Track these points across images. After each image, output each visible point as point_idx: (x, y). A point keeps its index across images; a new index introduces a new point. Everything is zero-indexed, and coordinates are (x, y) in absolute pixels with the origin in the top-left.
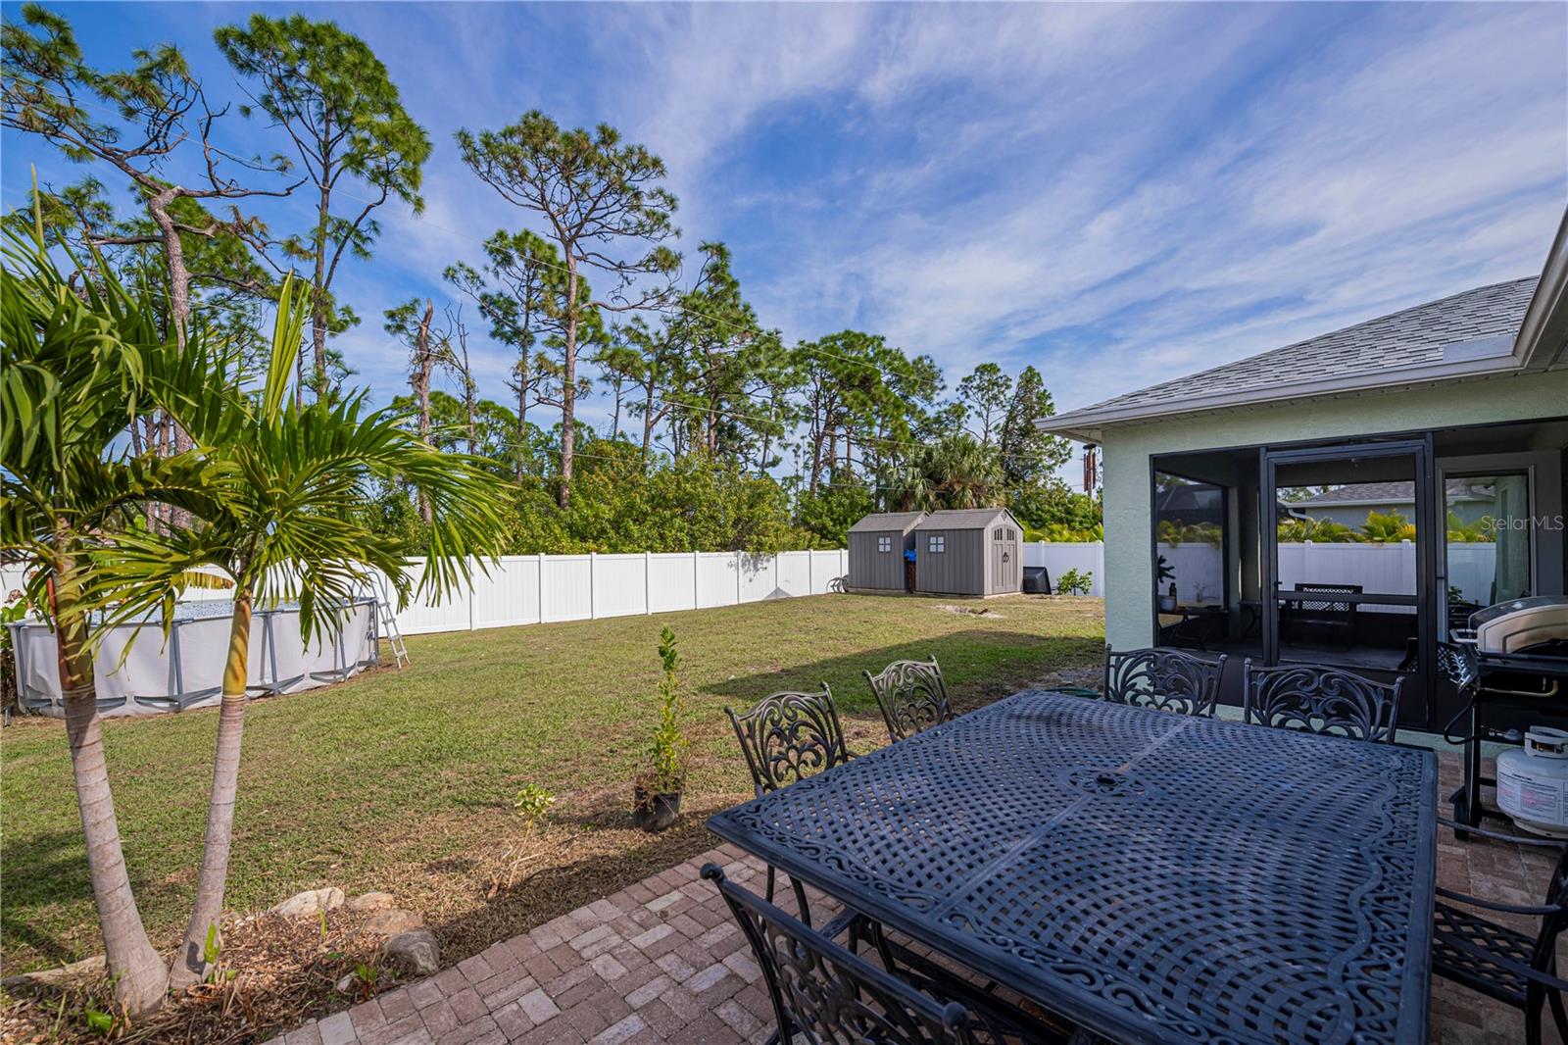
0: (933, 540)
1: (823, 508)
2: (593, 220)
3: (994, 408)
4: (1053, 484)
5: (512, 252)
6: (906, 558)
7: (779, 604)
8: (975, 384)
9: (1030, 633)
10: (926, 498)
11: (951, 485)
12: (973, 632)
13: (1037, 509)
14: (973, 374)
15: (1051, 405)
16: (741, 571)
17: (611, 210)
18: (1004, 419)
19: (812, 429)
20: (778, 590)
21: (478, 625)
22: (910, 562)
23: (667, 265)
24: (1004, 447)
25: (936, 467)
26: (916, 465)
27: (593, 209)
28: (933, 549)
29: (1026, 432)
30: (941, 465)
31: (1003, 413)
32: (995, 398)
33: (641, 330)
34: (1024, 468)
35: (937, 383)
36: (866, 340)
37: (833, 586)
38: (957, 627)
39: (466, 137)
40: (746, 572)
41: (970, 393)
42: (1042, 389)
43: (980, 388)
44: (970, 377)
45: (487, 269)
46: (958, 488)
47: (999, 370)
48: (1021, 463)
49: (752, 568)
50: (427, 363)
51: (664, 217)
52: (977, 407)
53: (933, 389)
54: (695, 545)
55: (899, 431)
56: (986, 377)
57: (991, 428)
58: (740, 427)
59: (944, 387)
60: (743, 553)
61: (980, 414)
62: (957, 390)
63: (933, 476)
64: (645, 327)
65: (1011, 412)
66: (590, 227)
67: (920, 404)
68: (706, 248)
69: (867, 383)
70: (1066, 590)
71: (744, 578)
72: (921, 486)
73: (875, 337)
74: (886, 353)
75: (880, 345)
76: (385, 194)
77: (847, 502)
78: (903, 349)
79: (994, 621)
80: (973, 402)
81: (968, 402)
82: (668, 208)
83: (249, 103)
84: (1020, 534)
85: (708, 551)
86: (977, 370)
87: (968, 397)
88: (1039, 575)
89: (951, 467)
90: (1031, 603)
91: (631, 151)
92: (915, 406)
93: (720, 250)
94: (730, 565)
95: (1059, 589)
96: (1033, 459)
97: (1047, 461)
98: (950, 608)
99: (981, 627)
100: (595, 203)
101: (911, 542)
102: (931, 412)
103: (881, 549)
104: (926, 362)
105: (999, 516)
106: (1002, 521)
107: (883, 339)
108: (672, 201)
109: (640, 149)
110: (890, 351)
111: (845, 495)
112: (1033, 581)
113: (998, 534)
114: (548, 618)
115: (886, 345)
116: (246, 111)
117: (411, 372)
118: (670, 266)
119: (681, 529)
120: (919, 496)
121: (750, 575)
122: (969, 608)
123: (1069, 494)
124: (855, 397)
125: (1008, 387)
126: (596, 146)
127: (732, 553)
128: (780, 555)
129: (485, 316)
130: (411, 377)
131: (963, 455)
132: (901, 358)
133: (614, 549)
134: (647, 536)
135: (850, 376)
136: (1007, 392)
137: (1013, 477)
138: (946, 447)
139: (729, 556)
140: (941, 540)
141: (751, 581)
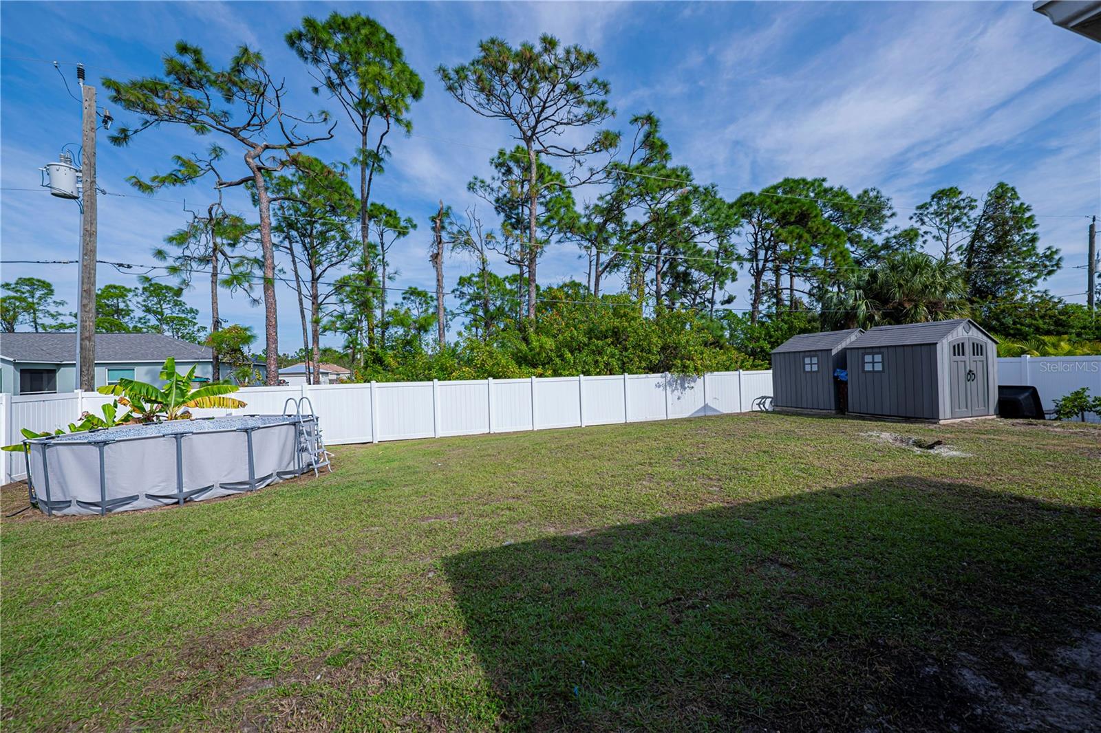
0: (868, 358)
1: (760, 333)
3: (955, 230)
4: (1036, 297)
5: (512, 164)
6: (836, 378)
7: (706, 421)
8: (931, 210)
9: (1016, 491)
10: (870, 318)
11: (901, 304)
12: (912, 480)
13: (1015, 323)
14: (929, 200)
15: (1030, 218)
16: (668, 391)
18: (969, 239)
19: (752, 266)
20: (706, 407)
21: (440, 434)
22: (841, 382)
23: (608, 143)
24: (969, 265)
25: (881, 288)
26: (858, 287)
28: (868, 367)
29: (996, 249)
30: (887, 283)
31: (966, 234)
32: (957, 219)
34: (994, 284)
35: (886, 212)
36: (807, 183)
37: (759, 404)
38: (889, 468)
39: (444, 71)
40: (673, 391)
41: (926, 219)
42: (1017, 203)
43: (937, 214)
44: (926, 204)
45: (494, 179)
46: (908, 306)
47: (960, 193)
48: (992, 279)
49: (679, 387)
50: (440, 246)
51: (604, 103)
52: (935, 232)
53: (882, 219)
54: (624, 369)
55: (839, 259)
56: (945, 202)
57: (952, 249)
58: (695, 274)
59: (893, 215)
60: (669, 375)
61: (938, 238)
62: (911, 218)
63: (878, 297)
65: (976, 232)
67: (865, 233)
68: (636, 120)
69: (803, 218)
70: (1068, 415)
71: (671, 397)
72: (864, 307)
73: (815, 180)
74: (826, 191)
75: (820, 185)
76: (388, 124)
77: (786, 326)
78: (846, 186)
79: (951, 462)
80: (931, 226)
81: (924, 229)
82: (603, 93)
83: (317, 85)
84: (991, 349)
85: (636, 373)
86: (933, 197)
87: (923, 223)
88: (1023, 396)
89: (900, 286)
90: (1013, 433)
91: (568, 52)
92: (860, 236)
93: (649, 119)
94: (658, 386)
95: (1057, 412)
96: (1008, 273)
97: (1026, 274)
98: (886, 436)
99: (926, 472)
101: (841, 360)
102: (879, 240)
103: (808, 368)
104: (872, 194)
105: (960, 329)
106: (963, 333)
107: (824, 180)
108: (605, 86)
109: (575, 48)
110: (831, 189)
111: (783, 320)
112: (1015, 403)
113: (958, 349)
114: (495, 429)
115: (826, 185)
116: (316, 90)
117: (431, 254)
118: (611, 145)
119: (613, 356)
120: (861, 317)
121: (678, 393)
122: (914, 438)
123: (1060, 306)
124: (791, 232)
125: (972, 208)
126: (540, 55)
127: (659, 375)
128: (708, 376)
129: (499, 213)
130: (431, 256)
131: (914, 274)
132: (845, 192)
133: (556, 374)
134: (584, 362)
135: (784, 215)
136: (971, 212)
137: (980, 293)
138: (893, 268)
139: (656, 378)
140: (878, 358)
141: (679, 398)
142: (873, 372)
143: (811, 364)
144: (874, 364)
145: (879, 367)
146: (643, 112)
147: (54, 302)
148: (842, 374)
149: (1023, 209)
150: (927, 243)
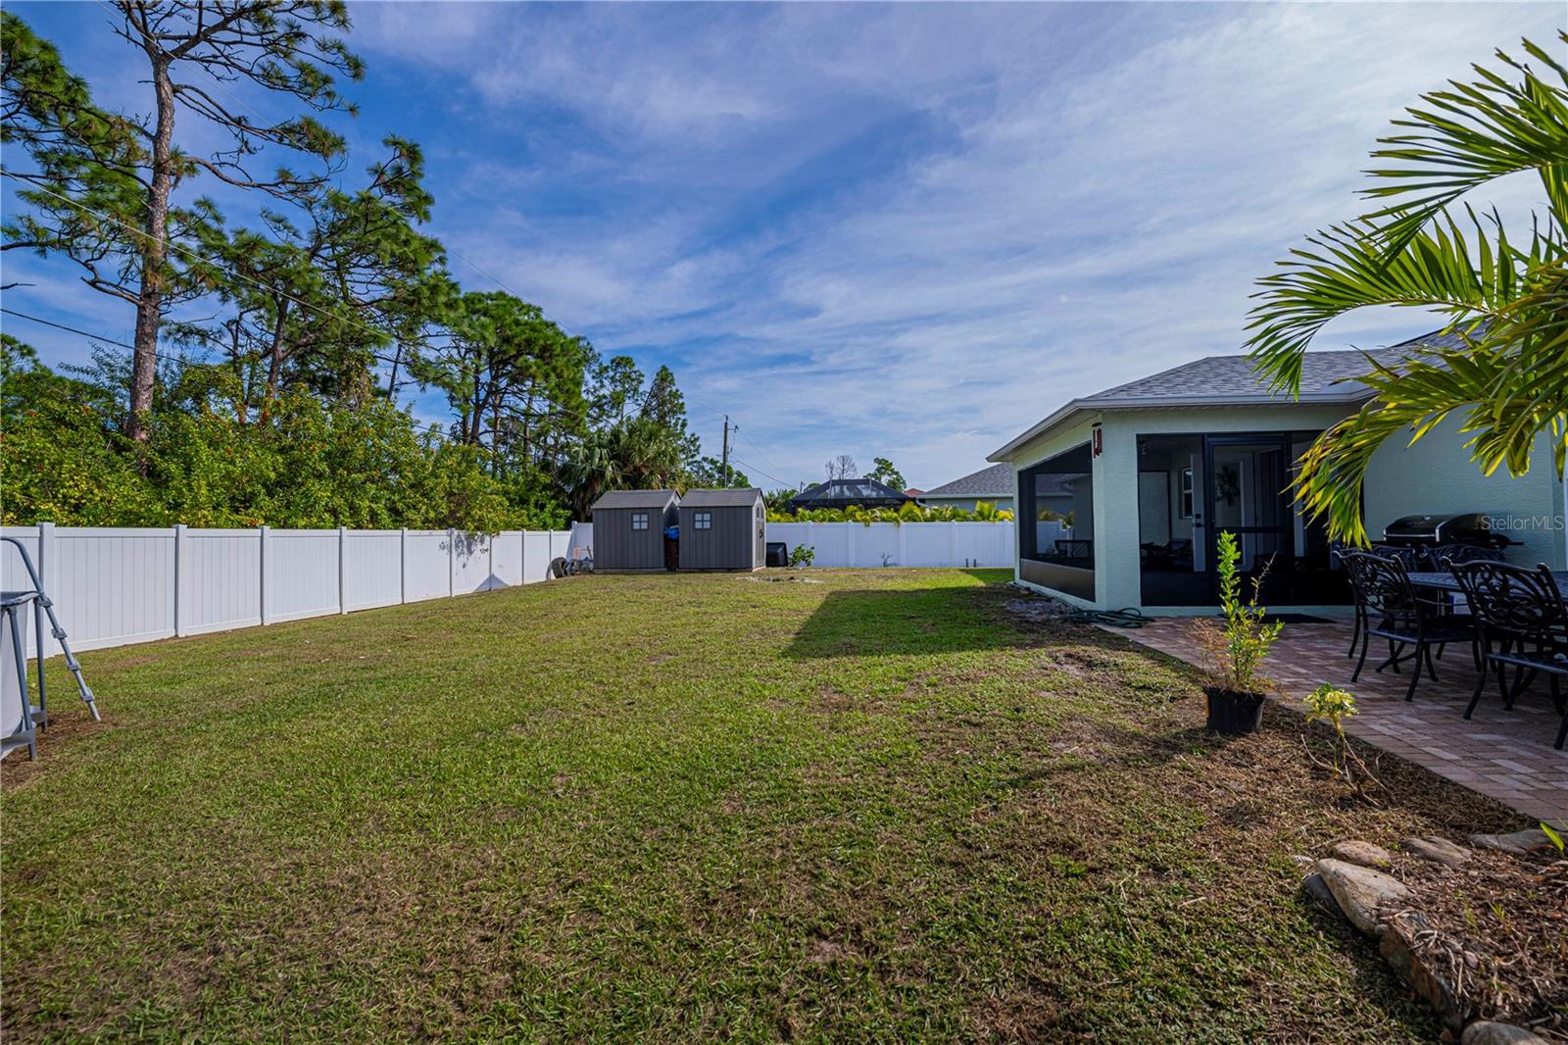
0: (698, 517)
2: (210, 41)
6: (666, 536)
7: (494, 594)
11: (637, 469)
15: (682, 405)
16: (454, 555)
17: (246, 38)
20: (492, 578)
22: (671, 540)
25: (623, 450)
26: (601, 446)
27: (222, 27)
28: (698, 525)
33: (209, 222)
40: (459, 555)
41: (606, 383)
46: (645, 472)
49: (465, 550)
54: (402, 520)
60: (456, 532)
63: (621, 457)
64: (217, 219)
65: (645, 407)
66: (204, 49)
68: (395, 144)
70: (797, 563)
71: (457, 563)
72: (611, 468)
84: (765, 513)
85: (418, 528)
87: (602, 385)
88: (780, 550)
89: (640, 450)
93: (413, 154)
94: (442, 547)
100: (227, 20)
101: (672, 516)
103: (636, 526)
105: (758, 495)
106: (760, 499)
112: (776, 555)
113: (757, 512)
120: (609, 478)
121: (463, 558)
122: (772, 578)
125: (642, 383)
127: (444, 532)
131: (649, 441)
136: (640, 387)
139: (441, 536)
140: (707, 517)
141: (464, 566)
142: (702, 529)
143: (640, 522)
144: (703, 522)
145: (707, 525)
146: (407, 138)
148: (672, 531)
149: (676, 395)
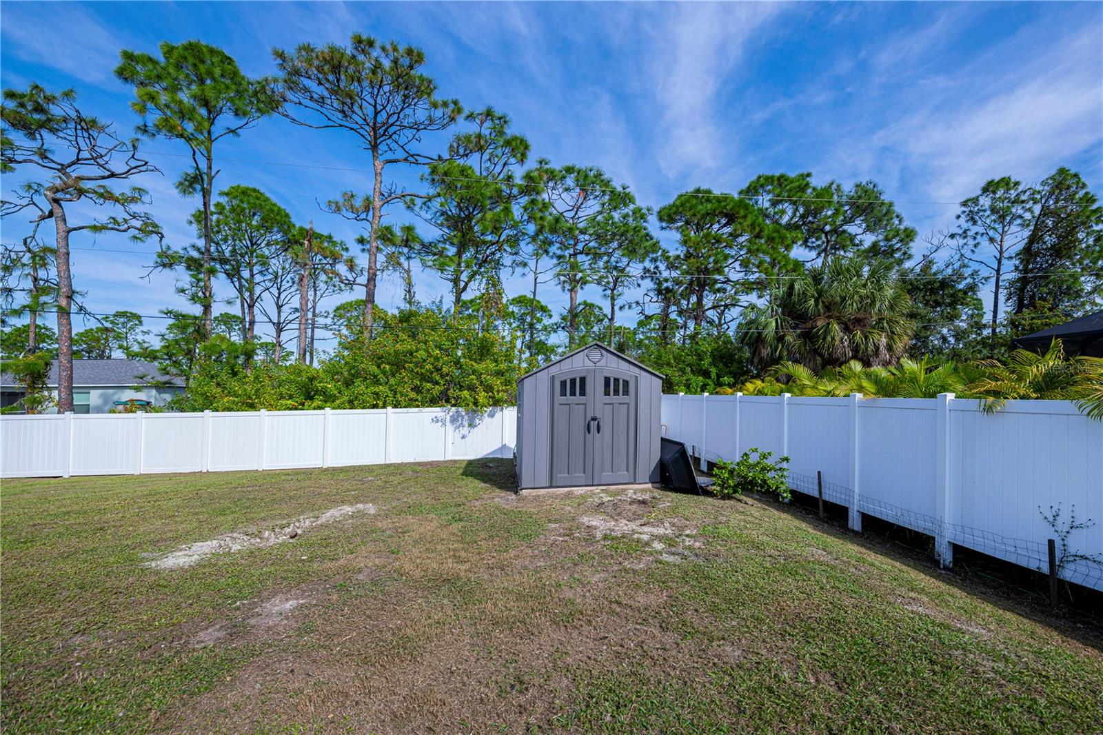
10: (780, 340)
11: (815, 321)
14: (978, 193)
16: (450, 428)
18: (1025, 241)
20: (504, 447)
31: (1023, 234)
41: (977, 218)
44: (975, 198)
46: (821, 324)
47: (1020, 183)
56: (1000, 196)
62: (959, 217)
65: (1034, 231)
71: (454, 435)
72: (773, 325)
86: (985, 189)
113: (573, 387)
120: (768, 337)
127: (439, 409)
128: (508, 411)
147: (142, 331)
149: (1089, 199)
150: (979, 247)
